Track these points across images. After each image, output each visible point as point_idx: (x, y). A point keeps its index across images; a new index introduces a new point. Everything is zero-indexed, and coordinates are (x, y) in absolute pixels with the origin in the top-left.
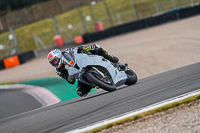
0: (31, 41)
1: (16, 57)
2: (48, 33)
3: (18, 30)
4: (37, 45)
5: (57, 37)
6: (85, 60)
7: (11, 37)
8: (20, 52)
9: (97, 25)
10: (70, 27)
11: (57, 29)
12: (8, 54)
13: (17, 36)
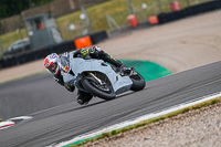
0: (104, 21)
1: (88, 38)
2: (121, 13)
3: (90, 9)
4: (110, 25)
5: (131, 17)
6: (81, 66)
7: (83, 16)
8: (92, 32)
9: (172, 5)
10: (144, 6)
11: (131, 8)
12: (78, 34)
13: (89, 16)
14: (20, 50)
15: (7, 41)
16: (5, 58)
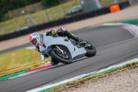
6: (50, 41)
14: (76, 12)
15: (68, 7)
16: (67, 17)
